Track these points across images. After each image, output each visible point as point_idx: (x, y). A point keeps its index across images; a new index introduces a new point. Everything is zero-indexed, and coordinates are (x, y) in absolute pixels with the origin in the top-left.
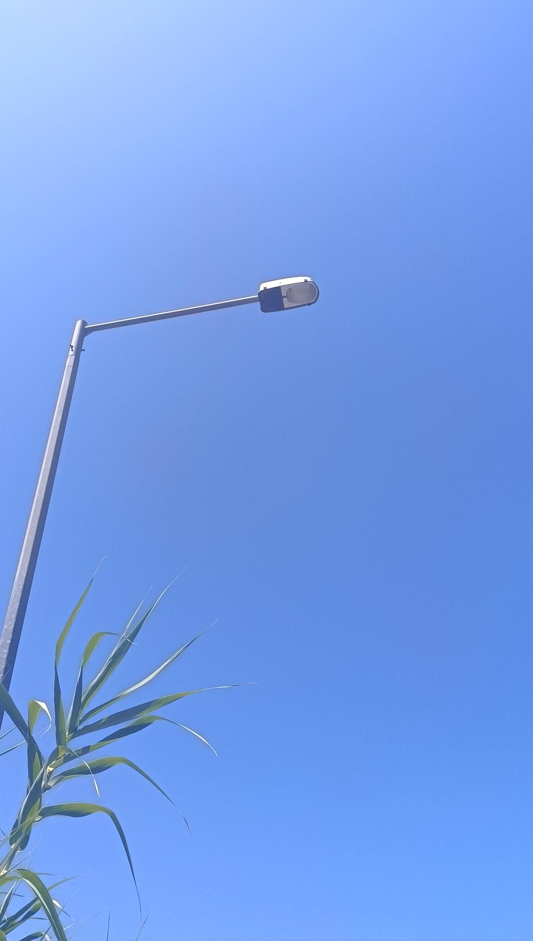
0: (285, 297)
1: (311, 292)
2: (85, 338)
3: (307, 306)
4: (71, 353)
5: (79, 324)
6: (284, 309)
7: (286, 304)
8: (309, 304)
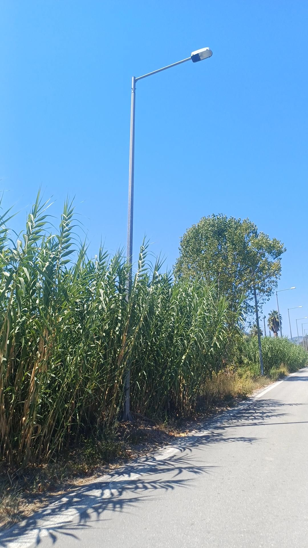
0: (200, 56)
1: (210, 53)
2: (136, 83)
3: (209, 58)
4: (132, 91)
5: (133, 78)
6: (201, 60)
7: (201, 58)
8: (210, 57)
